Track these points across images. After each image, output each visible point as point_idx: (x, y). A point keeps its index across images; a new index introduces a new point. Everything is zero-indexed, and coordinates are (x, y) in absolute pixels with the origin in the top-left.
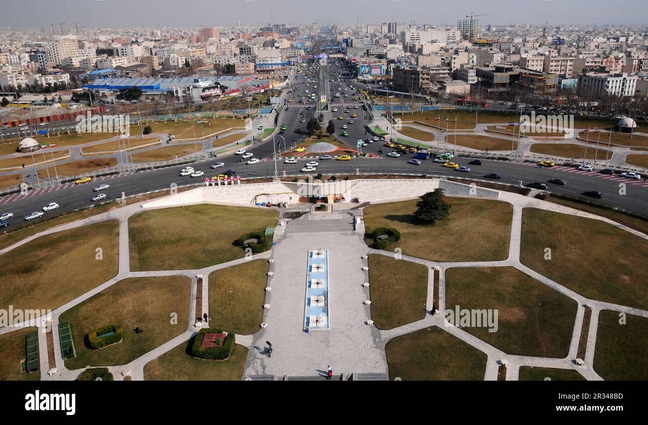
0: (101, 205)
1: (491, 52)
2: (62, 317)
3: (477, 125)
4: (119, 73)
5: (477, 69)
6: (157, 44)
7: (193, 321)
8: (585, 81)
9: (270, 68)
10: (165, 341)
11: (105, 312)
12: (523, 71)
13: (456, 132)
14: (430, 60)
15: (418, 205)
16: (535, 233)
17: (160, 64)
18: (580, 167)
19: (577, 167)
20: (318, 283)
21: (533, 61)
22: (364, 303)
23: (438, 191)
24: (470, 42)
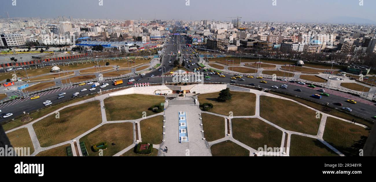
0: (91, 95)
1: (246, 33)
2: (80, 140)
3: (241, 63)
4: (91, 39)
5: (240, 40)
6: (107, 27)
7: (135, 140)
8: (284, 45)
9: (156, 38)
10: (125, 148)
11: (99, 137)
12: (259, 41)
13: (233, 66)
14: (221, 37)
15: (219, 94)
16: (265, 105)
17: (109, 36)
18: (282, 80)
19: (280, 80)
20: (183, 124)
21: (263, 37)
22: (201, 132)
23: (227, 89)
24: (237, 29)
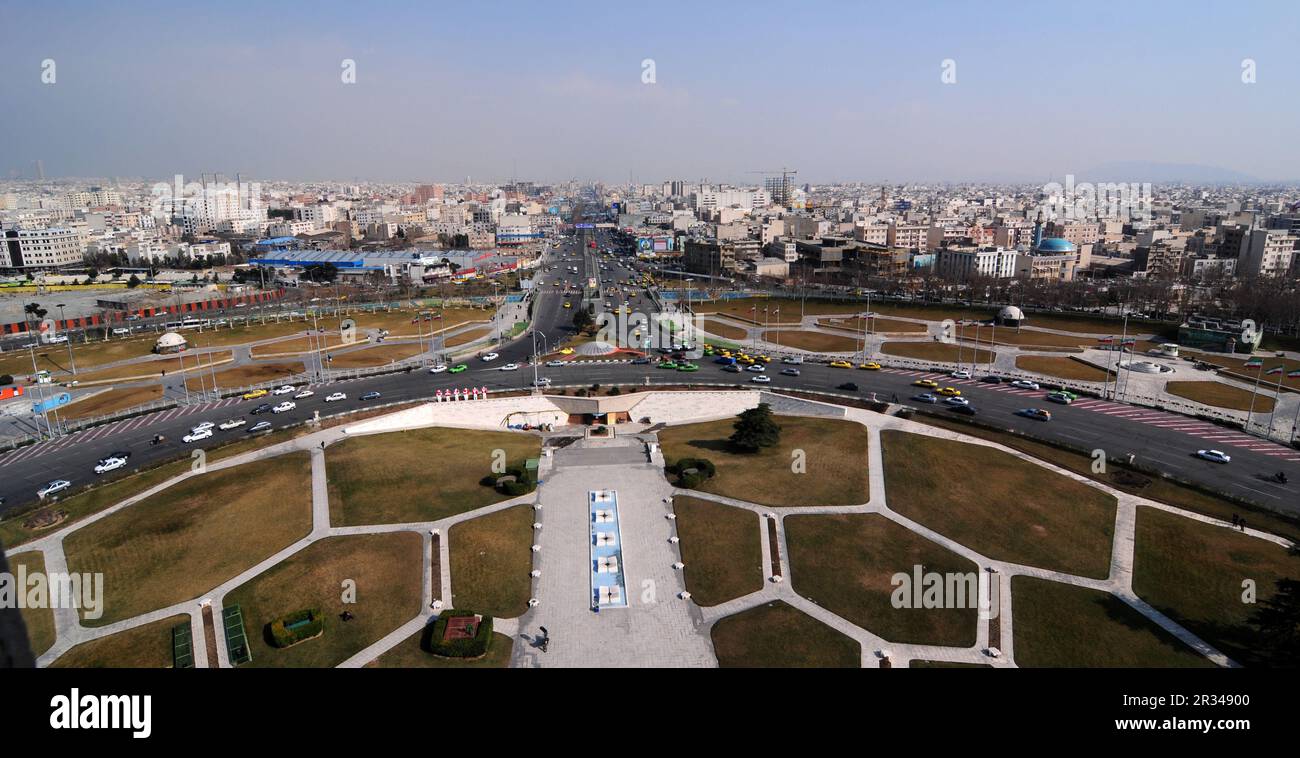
0: (282, 430)
1: (814, 220)
2: (228, 599)
3: (804, 317)
4: (301, 243)
5: (797, 243)
6: (355, 205)
7: (428, 600)
8: (946, 257)
9: (516, 240)
10: (387, 631)
11: (295, 590)
12: (860, 245)
13: (779, 327)
14: (732, 230)
15: (735, 426)
16: (903, 465)
17: (361, 233)
18: (954, 374)
19: (948, 373)
20: (606, 539)
21: (873, 231)
22: (674, 567)
23: (763, 407)
24: (784, 207)
